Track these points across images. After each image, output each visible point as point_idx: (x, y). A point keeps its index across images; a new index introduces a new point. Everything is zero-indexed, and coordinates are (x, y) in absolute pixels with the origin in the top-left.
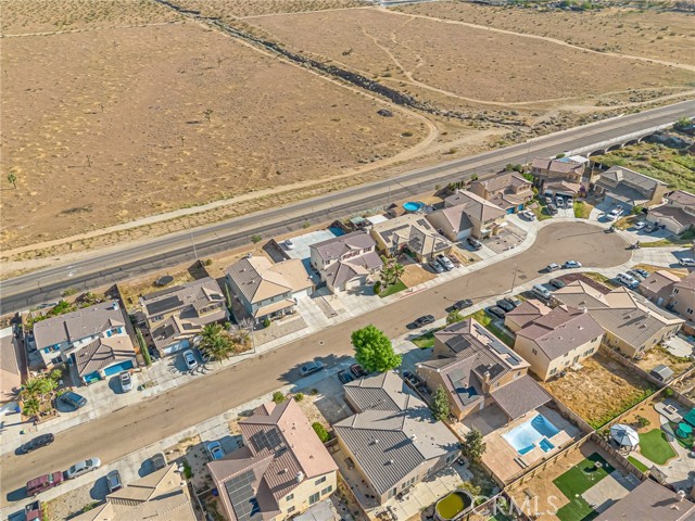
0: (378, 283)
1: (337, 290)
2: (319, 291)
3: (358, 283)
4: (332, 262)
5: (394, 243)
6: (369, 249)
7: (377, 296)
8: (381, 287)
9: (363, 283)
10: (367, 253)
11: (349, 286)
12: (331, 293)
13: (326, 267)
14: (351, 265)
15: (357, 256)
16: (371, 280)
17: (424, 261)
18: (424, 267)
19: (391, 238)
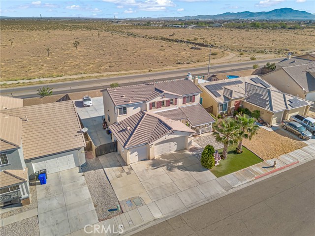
0: (210, 150)
1: (132, 158)
2: (102, 159)
3: (172, 148)
4: (132, 112)
5: (226, 98)
6: (192, 99)
7: (208, 174)
8: (216, 156)
9: (181, 149)
10: (188, 104)
11: (156, 151)
12: (123, 163)
13: (121, 118)
14: (163, 119)
15: (172, 108)
16: (194, 144)
17: (274, 123)
18: (276, 130)
19: (221, 92)
